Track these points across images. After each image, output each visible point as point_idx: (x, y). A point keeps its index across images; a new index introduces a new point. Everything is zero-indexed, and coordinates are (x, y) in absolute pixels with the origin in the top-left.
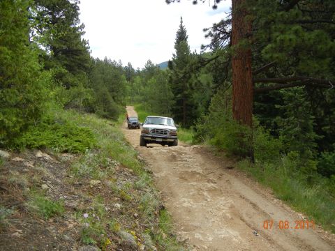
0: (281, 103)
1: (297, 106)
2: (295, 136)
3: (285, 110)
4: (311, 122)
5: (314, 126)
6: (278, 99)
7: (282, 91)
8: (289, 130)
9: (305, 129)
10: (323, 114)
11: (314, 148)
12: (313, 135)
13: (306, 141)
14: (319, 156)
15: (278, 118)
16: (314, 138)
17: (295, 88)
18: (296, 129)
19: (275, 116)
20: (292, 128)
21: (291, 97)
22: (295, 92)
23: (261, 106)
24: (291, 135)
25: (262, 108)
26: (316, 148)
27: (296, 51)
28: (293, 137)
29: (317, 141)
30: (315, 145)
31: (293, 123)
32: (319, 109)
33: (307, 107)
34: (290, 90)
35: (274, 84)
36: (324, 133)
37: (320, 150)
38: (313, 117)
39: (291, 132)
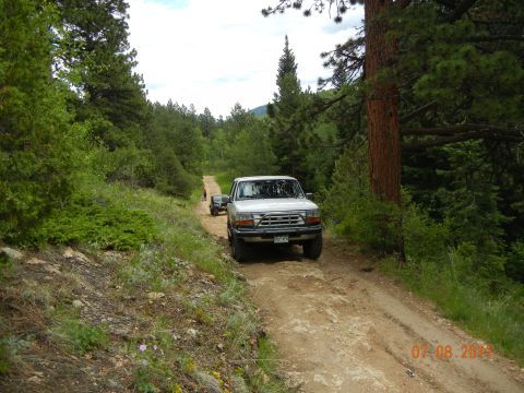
0: (445, 166)
1: (471, 171)
2: (469, 218)
3: (452, 178)
4: (494, 195)
5: (498, 202)
6: (441, 160)
7: (446, 148)
8: (460, 208)
9: (485, 207)
10: (511, 183)
11: (499, 237)
12: (498, 216)
13: (487, 225)
14: (508, 249)
15: (442, 190)
16: (500, 221)
17: (468, 143)
18: (472, 208)
19: (436, 187)
20: (464, 206)
21: (461, 157)
22: (468, 148)
23: (414, 172)
24: (463, 217)
25: (416, 176)
26: (503, 237)
27: (468, 85)
28: (466, 220)
29: (503, 225)
30: (501, 232)
31: (465, 198)
32: (506, 175)
33: (486, 172)
34: (459, 147)
35: (433, 138)
36: (514, 213)
37: (509, 239)
38: (497, 188)
39: (461, 212)
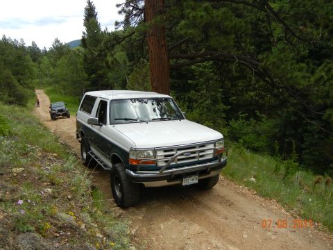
0: (193, 78)
1: (208, 80)
2: (207, 108)
3: (197, 85)
4: (219, 95)
5: (222, 98)
6: (190, 75)
7: (193, 67)
8: (202, 103)
9: (215, 102)
10: (230, 86)
11: (223, 118)
12: (222, 106)
13: (216, 112)
14: (228, 125)
15: (192, 92)
16: (223, 109)
17: (205, 63)
18: (208, 102)
19: (188, 91)
20: (204, 101)
21: (201, 72)
22: (205, 67)
23: (175, 83)
24: (203, 108)
25: (176, 85)
26: (225, 118)
27: (206, 30)
28: (205, 110)
29: (225, 111)
30: (224, 115)
31: (206, 96)
32: (226, 82)
33: (217, 80)
34: (200, 66)
35: (187, 61)
36: (231, 104)
37: (228, 119)
38: (221, 90)
39: (203, 105)
